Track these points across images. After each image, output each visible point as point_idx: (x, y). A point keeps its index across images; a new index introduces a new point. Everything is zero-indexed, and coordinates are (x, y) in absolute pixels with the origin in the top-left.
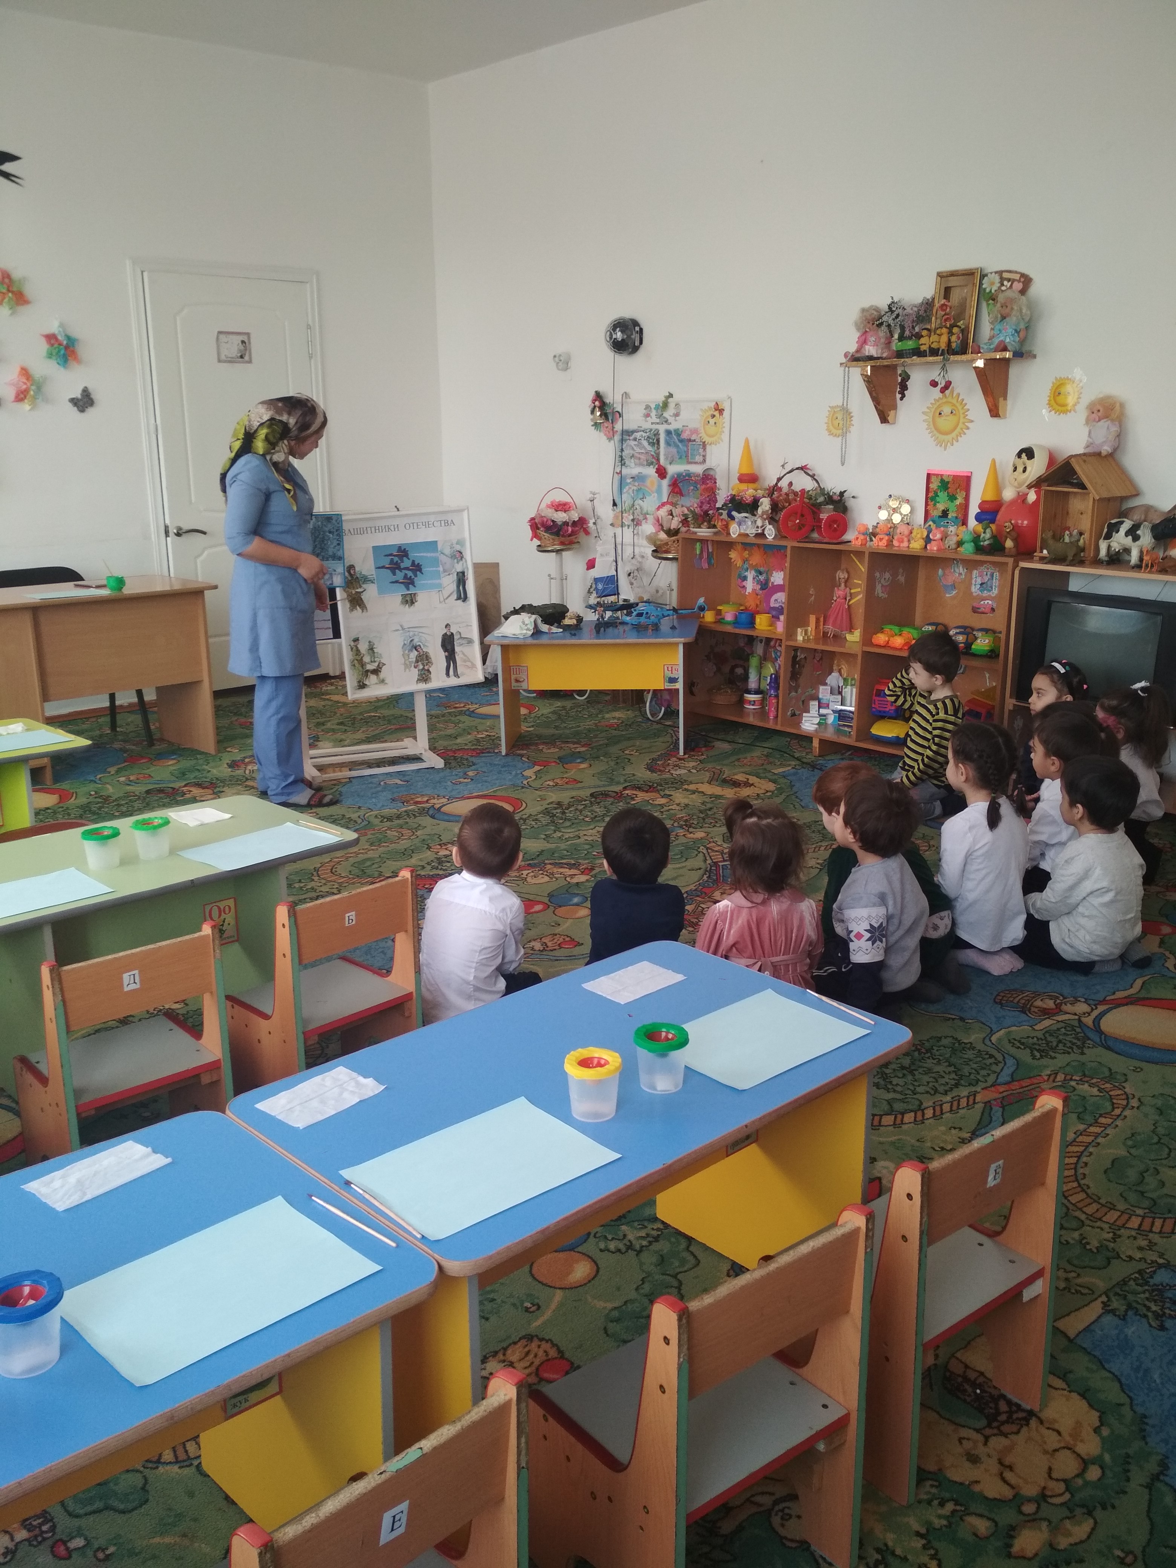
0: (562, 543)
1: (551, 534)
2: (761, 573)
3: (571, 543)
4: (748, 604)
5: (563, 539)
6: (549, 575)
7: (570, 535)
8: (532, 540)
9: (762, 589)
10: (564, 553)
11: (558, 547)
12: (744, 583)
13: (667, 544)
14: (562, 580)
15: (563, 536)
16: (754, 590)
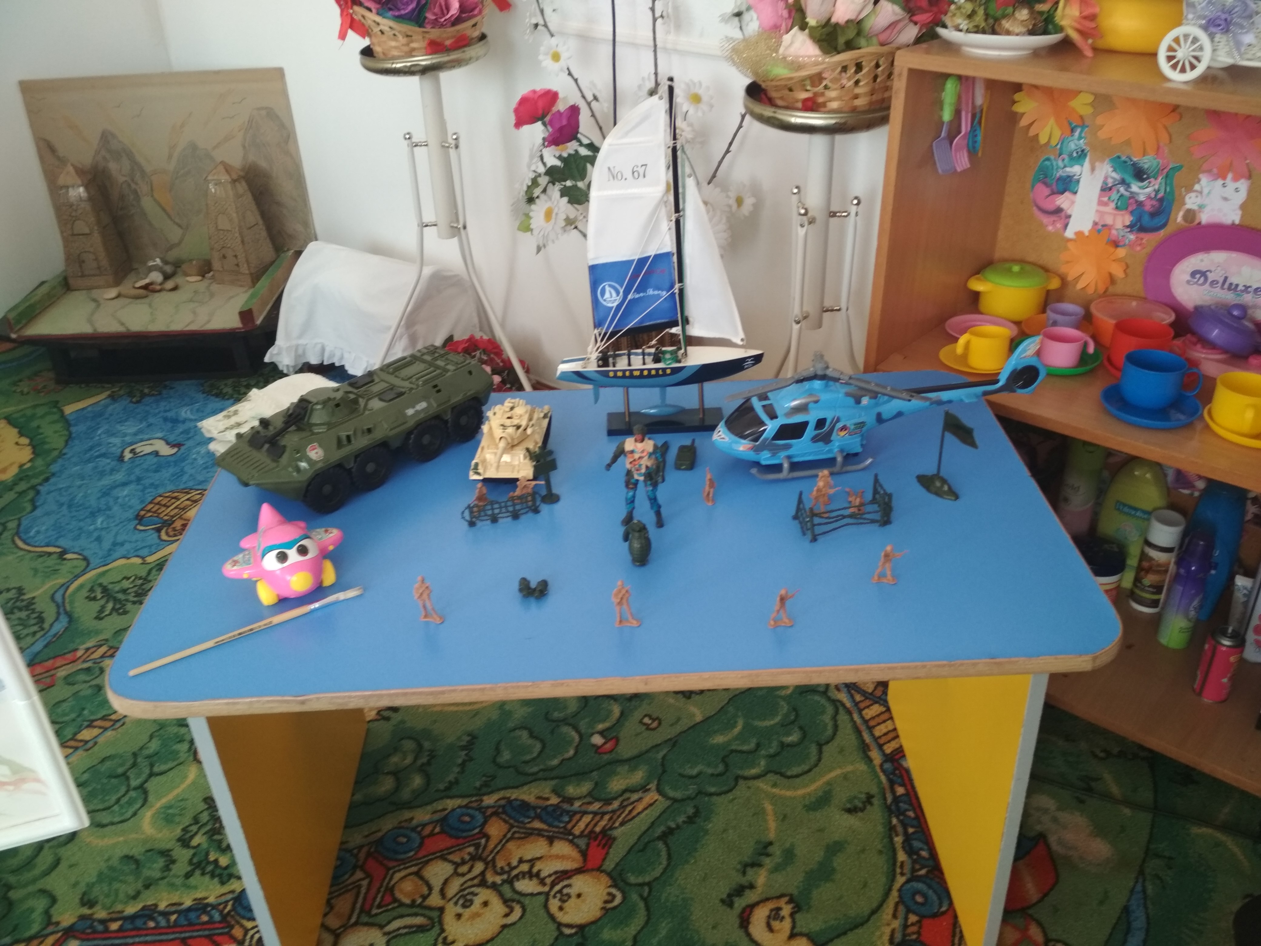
0: (435, 47)
1: (399, 18)
2: (1140, 174)
3: (462, 43)
4: (1072, 273)
5: (435, 33)
6: (408, 137)
7: (457, 21)
8: (342, 36)
9: (1137, 227)
10: (444, 76)
11: (424, 60)
12: (1062, 201)
13: (817, 78)
14: (445, 148)
15: (436, 23)
16: (1100, 228)
